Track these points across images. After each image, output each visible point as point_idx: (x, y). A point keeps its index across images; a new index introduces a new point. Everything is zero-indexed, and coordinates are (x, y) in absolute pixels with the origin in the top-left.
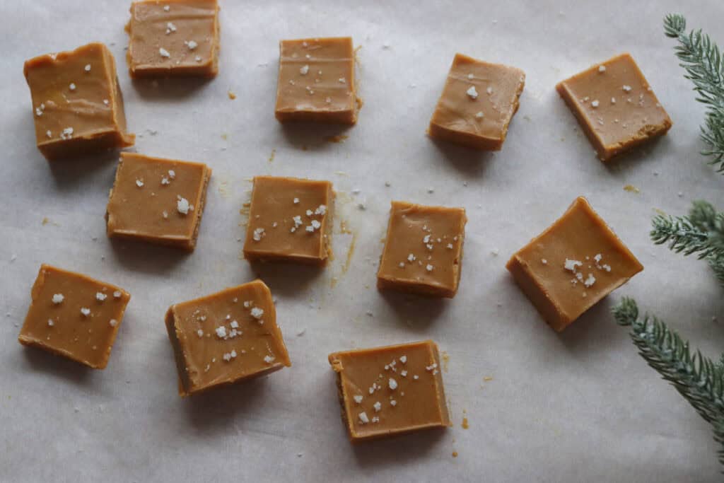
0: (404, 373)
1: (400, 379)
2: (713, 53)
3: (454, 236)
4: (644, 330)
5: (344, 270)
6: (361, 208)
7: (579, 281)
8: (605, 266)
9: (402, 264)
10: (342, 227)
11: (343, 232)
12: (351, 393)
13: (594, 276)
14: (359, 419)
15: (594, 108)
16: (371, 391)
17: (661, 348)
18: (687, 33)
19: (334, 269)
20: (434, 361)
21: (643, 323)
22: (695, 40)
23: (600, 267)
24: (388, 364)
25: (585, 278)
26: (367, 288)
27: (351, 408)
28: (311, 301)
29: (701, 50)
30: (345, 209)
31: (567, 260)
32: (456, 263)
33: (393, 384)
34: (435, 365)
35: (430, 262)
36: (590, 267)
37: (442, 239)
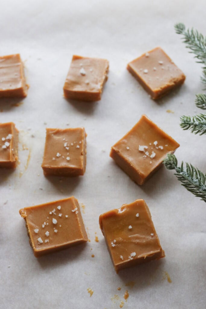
0: (60, 215)
1: (58, 218)
2: (200, 38)
3: (80, 141)
4: (182, 171)
5: (26, 168)
6: (33, 136)
7: (147, 156)
8: (160, 147)
9: (54, 159)
10: (23, 147)
11: (24, 149)
12: (32, 228)
13: (155, 152)
14: (38, 242)
15: (146, 73)
16: (43, 226)
17: (192, 180)
18: (186, 31)
19: (20, 168)
20: (76, 206)
21: (180, 167)
22: (190, 33)
23: (157, 148)
24: (51, 211)
25: (150, 154)
26: (39, 176)
27: (33, 236)
28: (10, 186)
29: (194, 38)
30: (24, 138)
31: (139, 146)
32: (82, 155)
33: (55, 221)
34: (76, 209)
35: (68, 156)
36: (152, 148)
37: (73, 143)
